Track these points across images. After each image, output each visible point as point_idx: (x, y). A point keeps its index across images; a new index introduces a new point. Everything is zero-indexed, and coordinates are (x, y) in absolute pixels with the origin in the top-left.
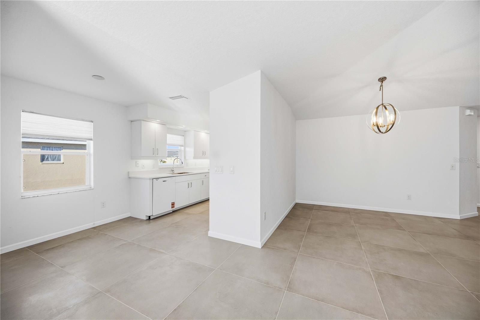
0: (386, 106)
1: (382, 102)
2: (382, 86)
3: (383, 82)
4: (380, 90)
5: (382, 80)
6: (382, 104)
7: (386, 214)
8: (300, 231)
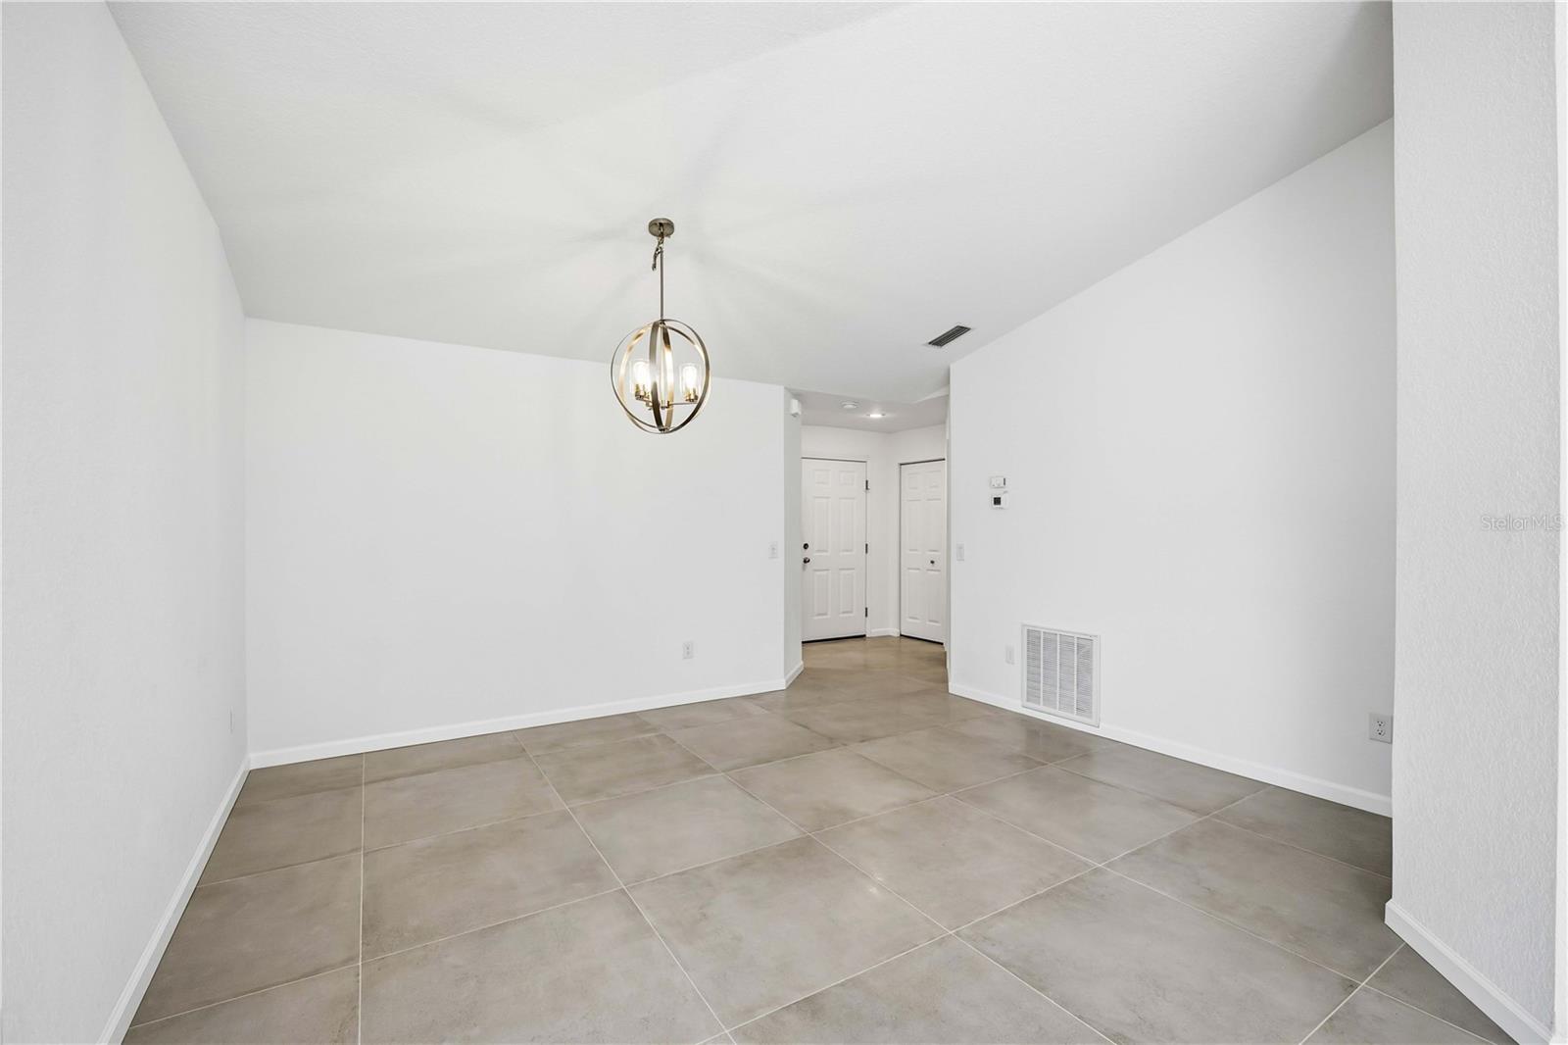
0: (669, 331)
1: (662, 315)
2: (659, 252)
3: (666, 238)
4: (654, 266)
5: (662, 229)
6: (663, 321)
7: (636, 721)
8: (316, 972)
